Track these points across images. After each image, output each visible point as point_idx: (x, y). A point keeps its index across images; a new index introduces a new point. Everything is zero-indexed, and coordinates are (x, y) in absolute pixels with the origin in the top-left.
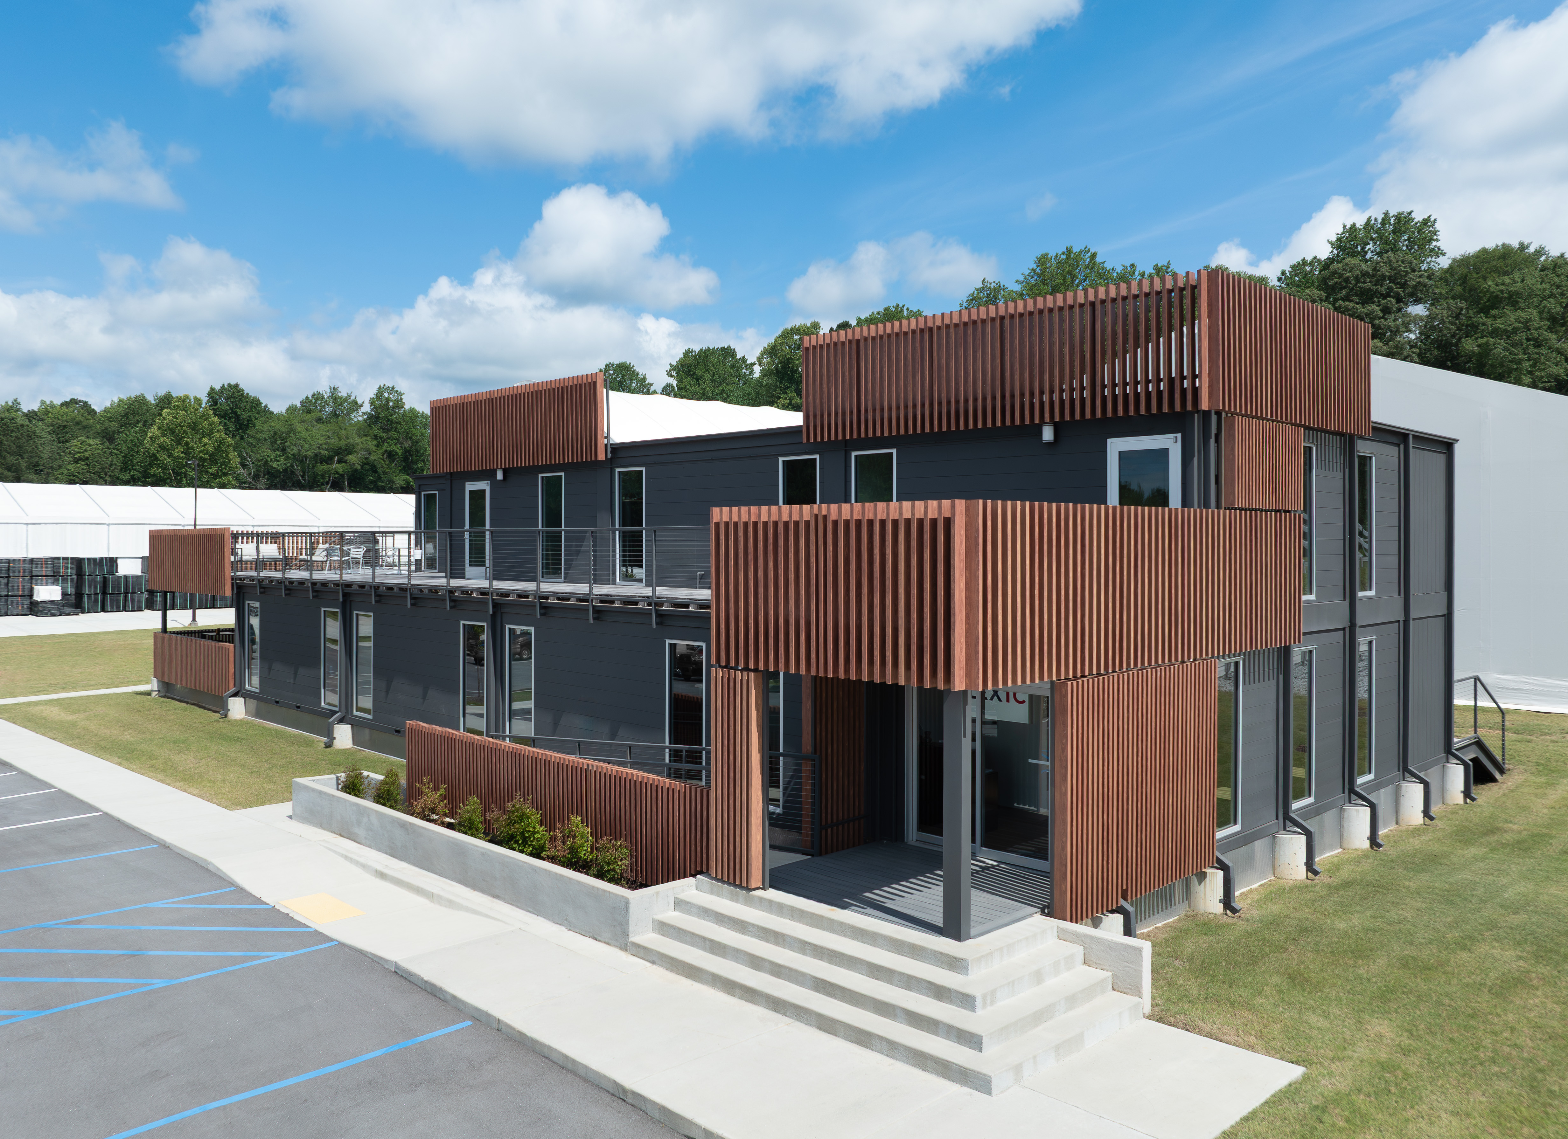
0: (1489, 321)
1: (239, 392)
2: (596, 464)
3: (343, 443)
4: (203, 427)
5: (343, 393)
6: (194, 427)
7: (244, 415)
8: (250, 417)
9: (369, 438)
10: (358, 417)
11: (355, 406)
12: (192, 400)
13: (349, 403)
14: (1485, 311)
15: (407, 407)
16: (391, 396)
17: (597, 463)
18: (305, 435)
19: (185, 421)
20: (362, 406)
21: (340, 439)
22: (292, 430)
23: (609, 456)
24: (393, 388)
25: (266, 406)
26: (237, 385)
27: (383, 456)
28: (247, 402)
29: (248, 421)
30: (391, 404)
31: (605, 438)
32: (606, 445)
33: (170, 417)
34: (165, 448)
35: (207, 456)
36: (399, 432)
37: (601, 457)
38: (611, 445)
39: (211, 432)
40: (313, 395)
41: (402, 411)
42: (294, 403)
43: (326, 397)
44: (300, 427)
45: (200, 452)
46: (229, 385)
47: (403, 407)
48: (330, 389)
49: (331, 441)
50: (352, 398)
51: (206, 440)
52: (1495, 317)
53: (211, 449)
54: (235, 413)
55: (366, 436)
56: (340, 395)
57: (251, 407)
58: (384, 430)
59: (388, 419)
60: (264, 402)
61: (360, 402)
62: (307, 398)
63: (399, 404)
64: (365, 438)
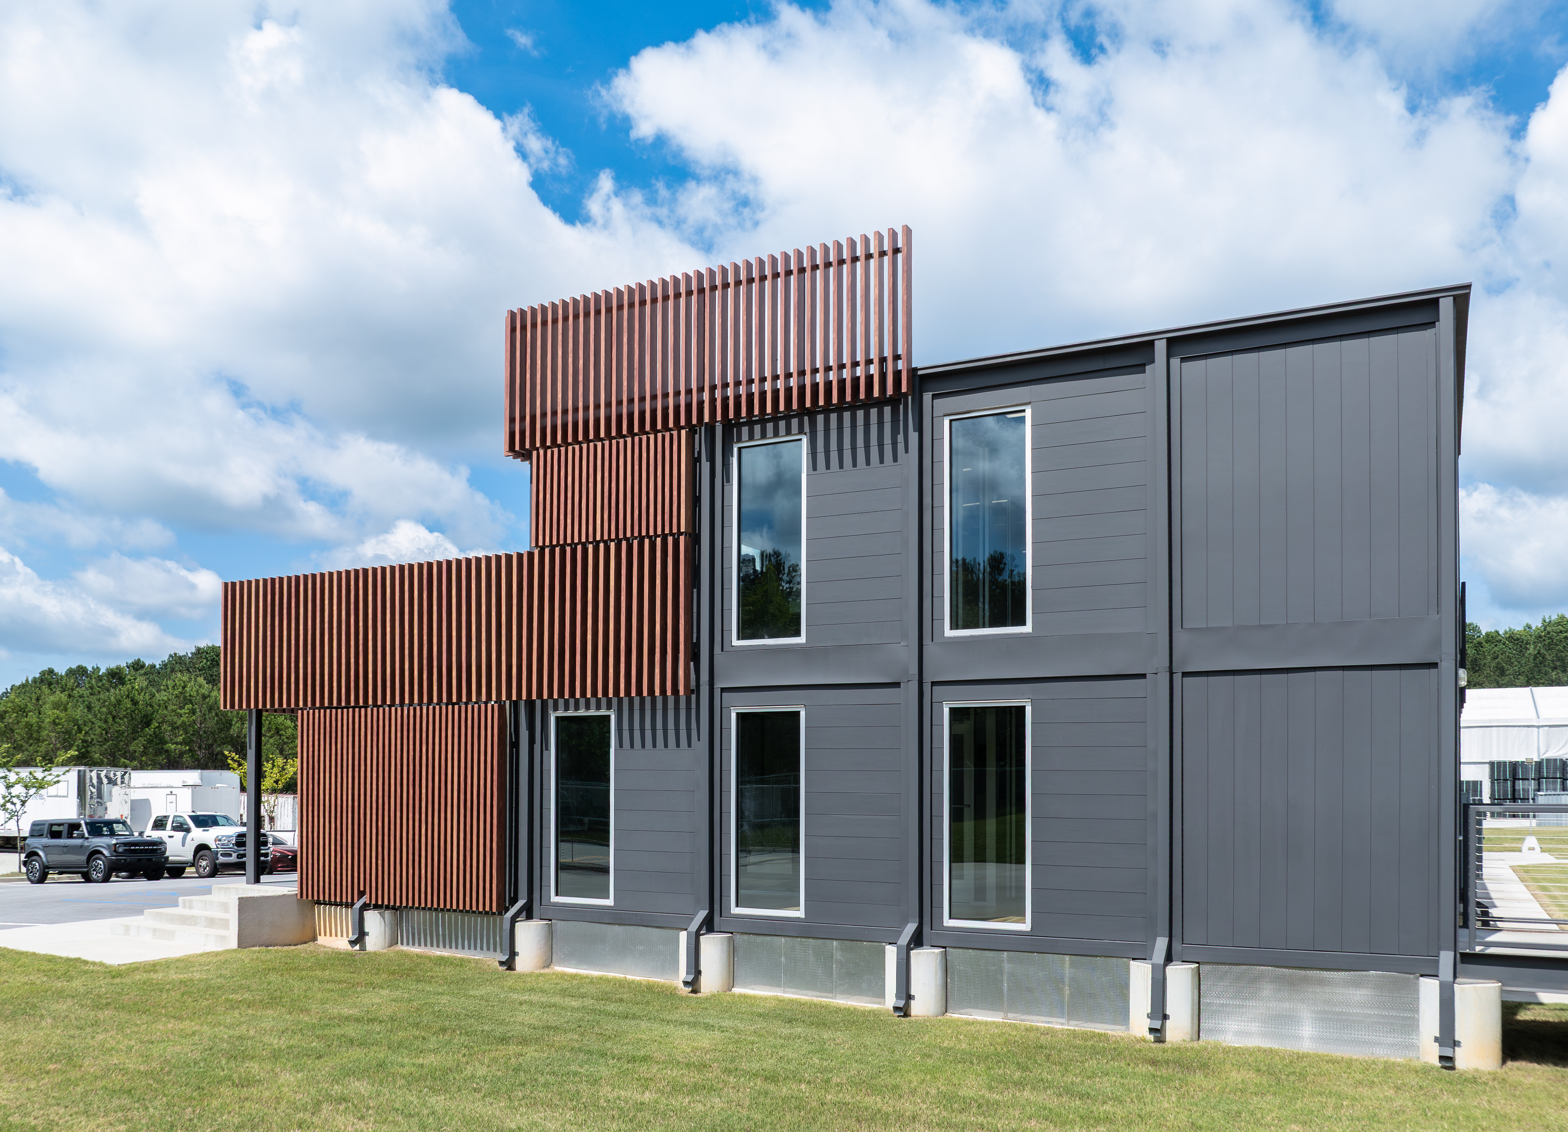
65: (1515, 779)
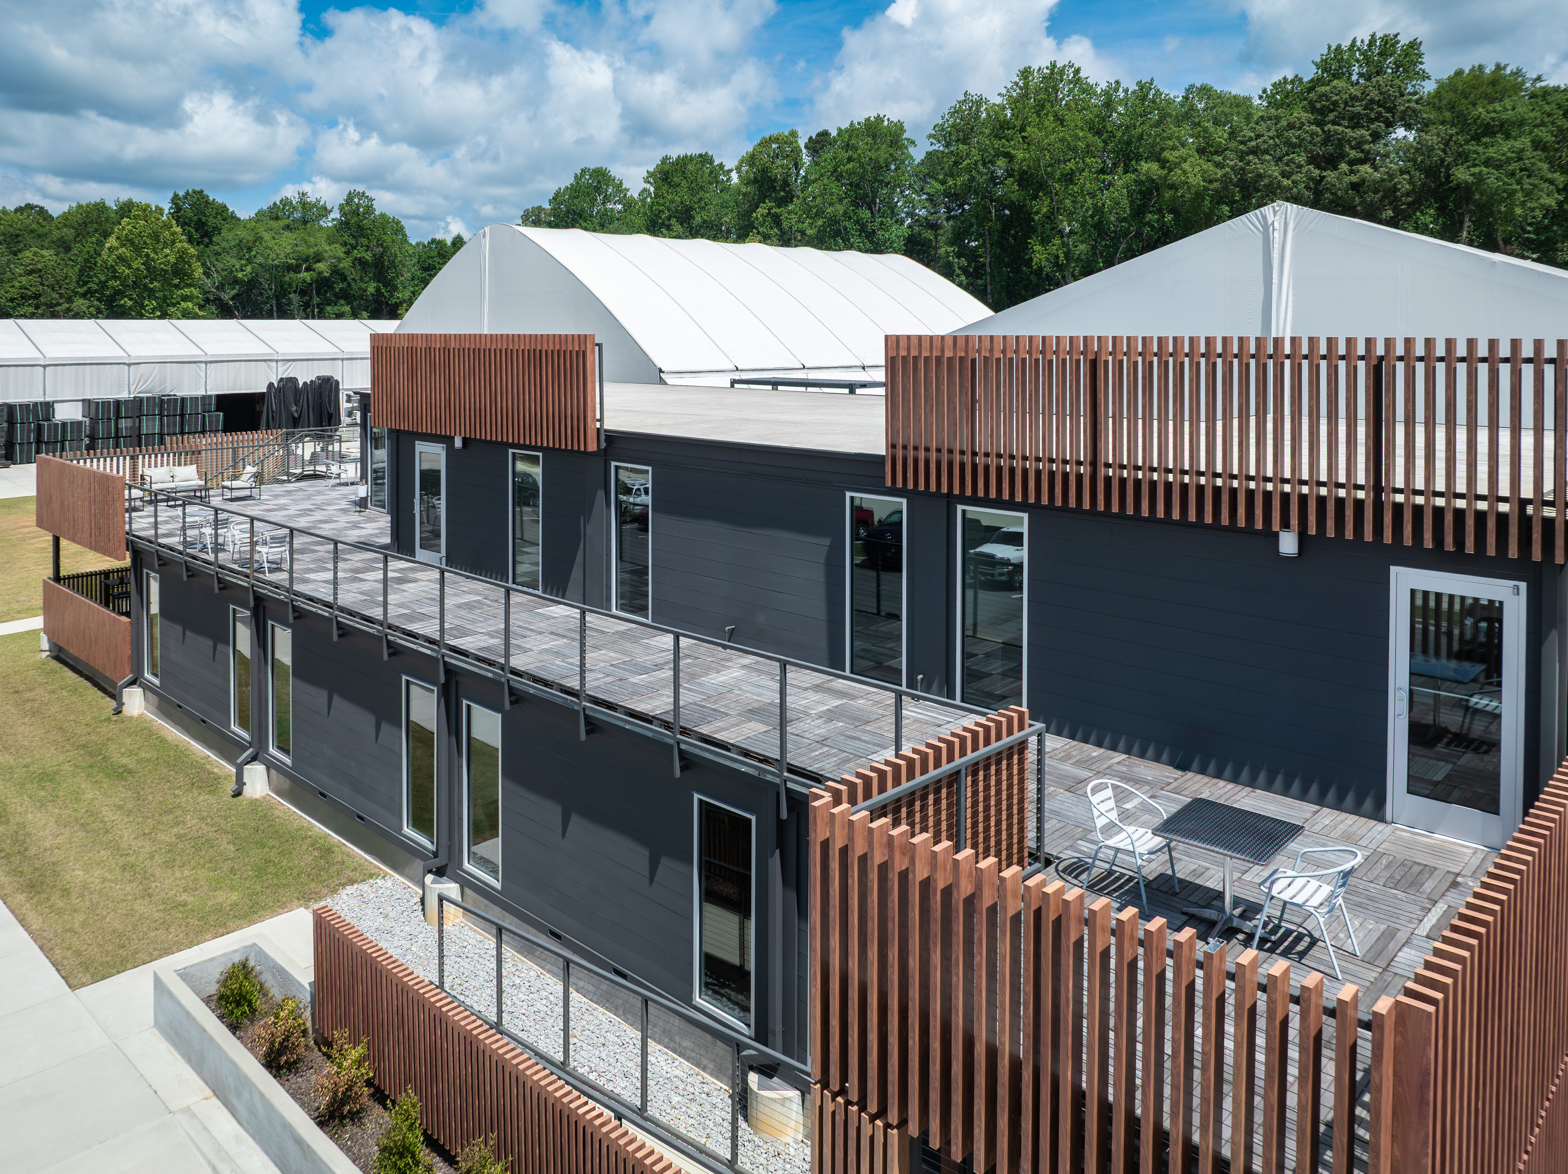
0: (1480, 149)
1: (203, 198)
2: (587, 455)
3: (311, 251)
4: (165, 237)
6: (155, 237)
7: (211, 221)
8: (216, 224)
9: (338, 245)
10: (327, 223)
11: (325, 211)
12: (154, 209)
13: (318, 209)
14: (1477, 138)
15: (377, 213)
16: (361, 202)
17: (590, 453)
18: (271, 243)
19: (145, 231)
20: (331, 212)
21: (309, 247)
22: (259, 239)
23: (603, 445)
24: (364, 193)
25: (233, 212)
26: (202, 191)
27: (353, 263)
28: (213, 208)
29: (214, 227)
30: (361, 210)
31: (598, 420)
32: (598, 430)
33: (130, 227)
34: (124, 260)
35: (169, 268)
36: (369, 238)
37: (593, 445)
38: (606, 431)
39: (173, 242)
40: (281, 201)
41: (372, 217)
42: (262, 210)
43: (294, 203)
44: (266, 235)
45: (161, 263)
46: (194, 191)
47: (373, 213)
48: (299, 195)
49: (299, 249)
50: (321, 204)
51: (167, 251)
52: (1486, 146)
53: (173, 260)
54: (200, 220)
55: (335, 242)
56: (309, 200)
57: (217, 214)
58: (353, 236)
59: (359, 226)
60: (231, 208)
61: (329, 208)
62: (275, 204)
63: (369, 209)
64: (335, 245)
65: (118, 417)
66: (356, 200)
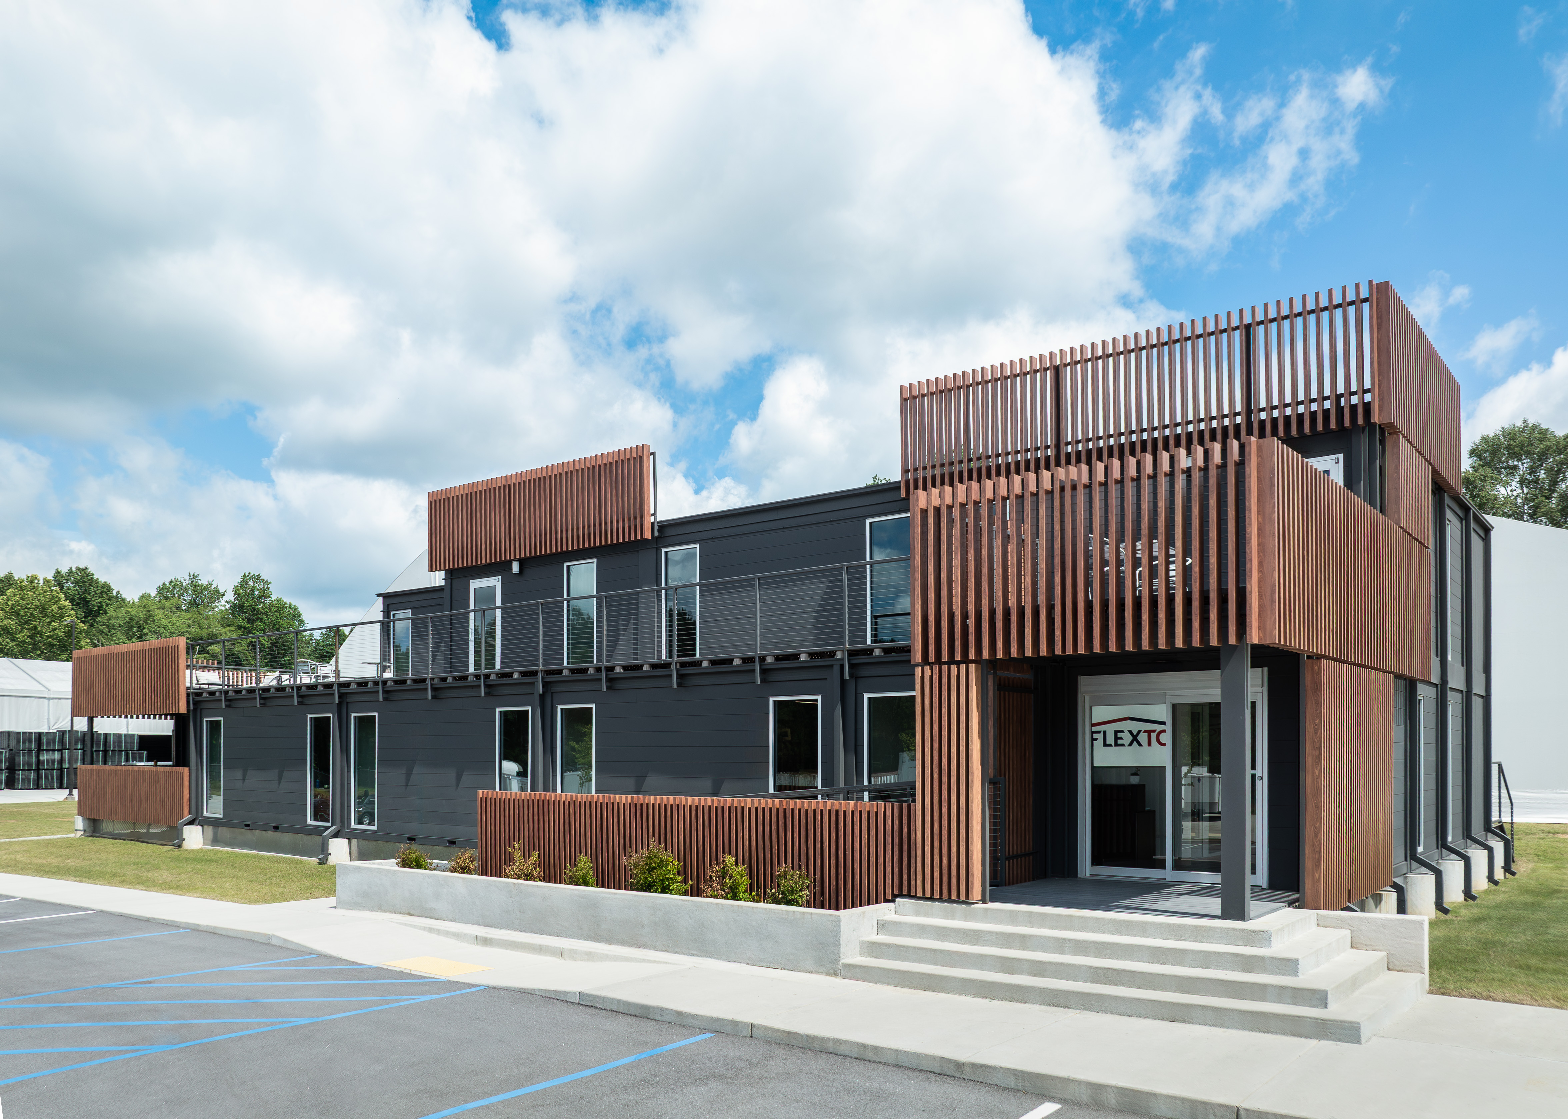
1: (88, 576)
2: (643, 543)
3: (205, 633)
4: (53, 610)
5: (203, 581)
6: (43, 609)
7: (95, 601)
8: (100, 603)
9: (232, 628)
10: (223, 605)
11: (217, 594)
12: (41, 582)
13: (209, 592)
15: (274, 597)
16: (257, 585)
17: (644, 541)
18: (165, 622)
19: (32, 603)
20: (224, 595)
21: (201, 628)
22: (150, 617)
23: (657, 534)
24: (259, 576)
25: (118, 593)
26: (86, 569)
27: (248, 647)
28: (97, 587)
29: (99, 607)
30: (256, 593)
31: (652, 515)
32: (652, 524)
33: (17, 598)
34: (9, 632)
35: (55, 642)
36: (265, 623)
37: (648, 535)
38: (658, 522)
39: (61, 616)
40: (171, 582)
41: (268, 601)
42: (148, 592)
43: (184, 584)
44: (159, 614)
45: (49, 637)
46: (78, 569)
47: (269, 597)
48: (190, 576)
49: (192, 630)
50: (213, 586)
51: (55, 624)
53: (60, 633)
54: (84, 598)
55: (229, 626)
56: (200, 582)
57: (102, 592)
58: (249, 621)
59: (254, 609)
60: (115, 588)
61: (221, 591)
62: (164, 584)
63: (265, 594)
64: (228, 628)
66: (251, 583)
